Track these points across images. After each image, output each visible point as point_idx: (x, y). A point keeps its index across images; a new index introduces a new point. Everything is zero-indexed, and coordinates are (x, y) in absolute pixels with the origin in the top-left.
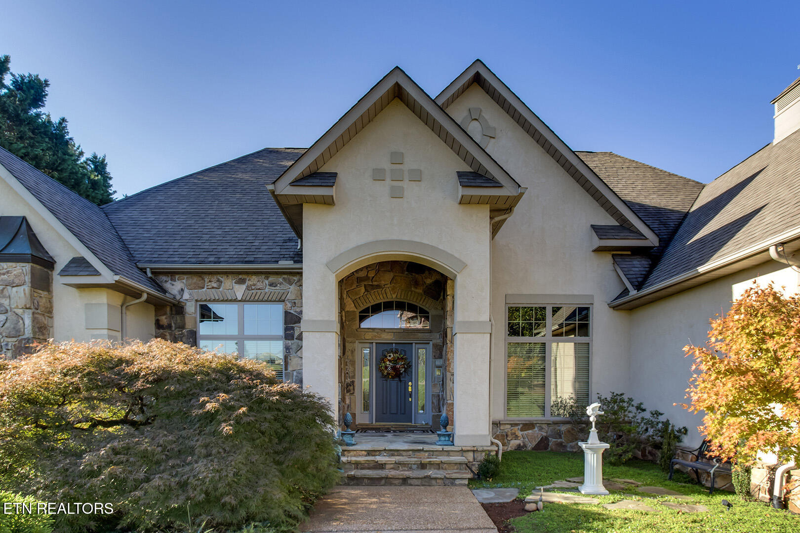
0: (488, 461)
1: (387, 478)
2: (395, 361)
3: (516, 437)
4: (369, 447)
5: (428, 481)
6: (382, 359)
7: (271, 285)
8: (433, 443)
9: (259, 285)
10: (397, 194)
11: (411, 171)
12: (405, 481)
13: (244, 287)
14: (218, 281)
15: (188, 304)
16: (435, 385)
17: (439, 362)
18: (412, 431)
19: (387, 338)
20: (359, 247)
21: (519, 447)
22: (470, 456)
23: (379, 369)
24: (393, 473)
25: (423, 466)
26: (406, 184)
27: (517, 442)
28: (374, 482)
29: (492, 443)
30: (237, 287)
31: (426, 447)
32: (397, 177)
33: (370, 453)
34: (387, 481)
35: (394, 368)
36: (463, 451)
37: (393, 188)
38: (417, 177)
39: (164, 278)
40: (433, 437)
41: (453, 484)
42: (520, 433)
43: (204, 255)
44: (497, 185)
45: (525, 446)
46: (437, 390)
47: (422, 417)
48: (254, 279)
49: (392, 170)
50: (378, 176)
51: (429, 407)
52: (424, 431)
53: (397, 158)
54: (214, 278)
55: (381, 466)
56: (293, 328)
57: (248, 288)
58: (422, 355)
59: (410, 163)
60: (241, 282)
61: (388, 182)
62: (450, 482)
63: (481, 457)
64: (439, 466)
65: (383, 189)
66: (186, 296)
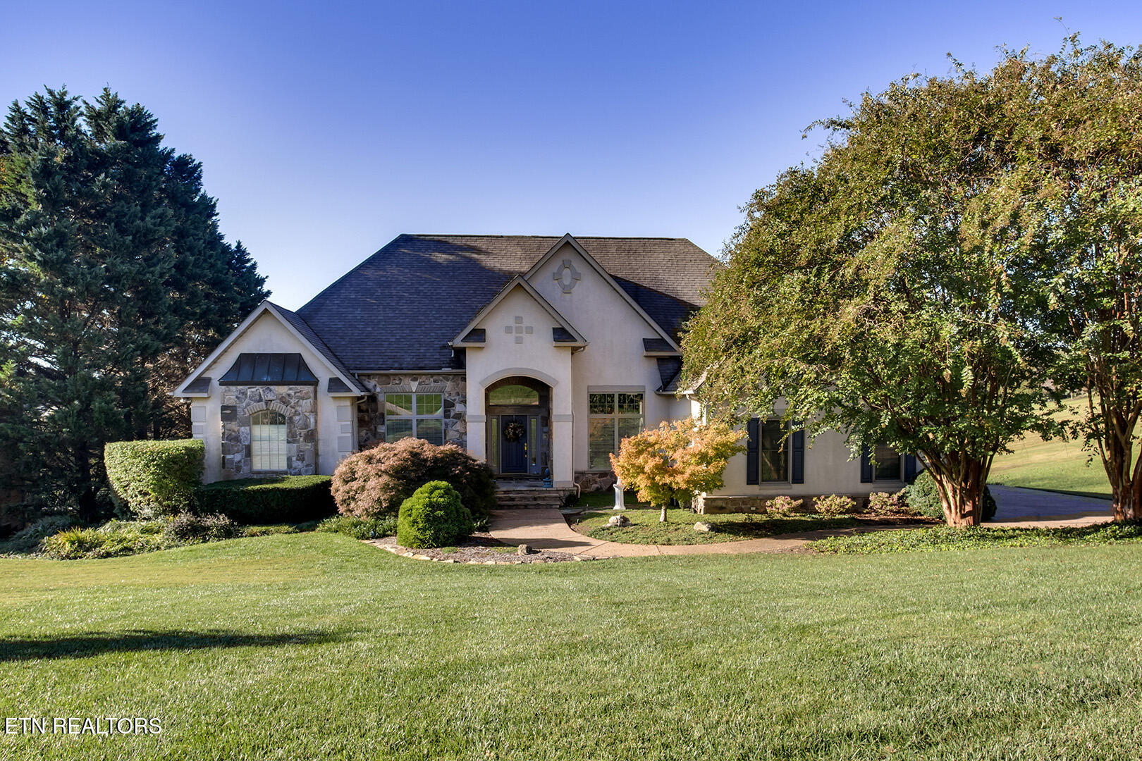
0: (570, 496)
1: (517, 505)
2: (515, 429)
3: (596, 483)
4: (505, 489)
5: (538, 506)
6: (505, 427)
7: (435, 382)
8: (541, 487)
9: (427, 382)
10: (519, 341)
11: (527, 328)
12: (526, 506)
13: (417, 383)
14: (400, 379)
15: (380, 395)
16: (543, 446)
17: (545, 429)
18: (528, 479)
19: (509, 412)
20: (498, 372)
21: (597, 489)
22: (562, 494)
23: (504, 434)
24: (519, 503)
25: (535, 499)
26: (524, 335)
27: (596, 485)
28: (509, 507)
29: (575, 486)
30: (412, 383)
31: (537, 489)
32: (519, 330)
33: (505, 492)
34: (517, 507)
35: (514, 433)
36: (557, 491)
37: (517, 337)
38: (530, 330)
39: (364, 378)
40: (541, 483)
41: (551, 508)
42: (598, 480)
43: (390, 362)
44: (574, 340)
45: (601, 488)
46: (545, 449)
47: (534, 468)
48: (424, 378)
49: (516, 327)
50: (508, 330)
51: (539, 460)
52: (536, 479)
53: (519, 320)
54: (397, 378)
55: (513, 499)
56: (449, 411)
57: (420, 384)
58: (533, 424)
59: (527, 322)
60: (415, 380)
61: (514, 334)
62: (550, 507)
63: (567, 494)
64: (544, 498)
65: (511, 338)
66: (378, 390)
